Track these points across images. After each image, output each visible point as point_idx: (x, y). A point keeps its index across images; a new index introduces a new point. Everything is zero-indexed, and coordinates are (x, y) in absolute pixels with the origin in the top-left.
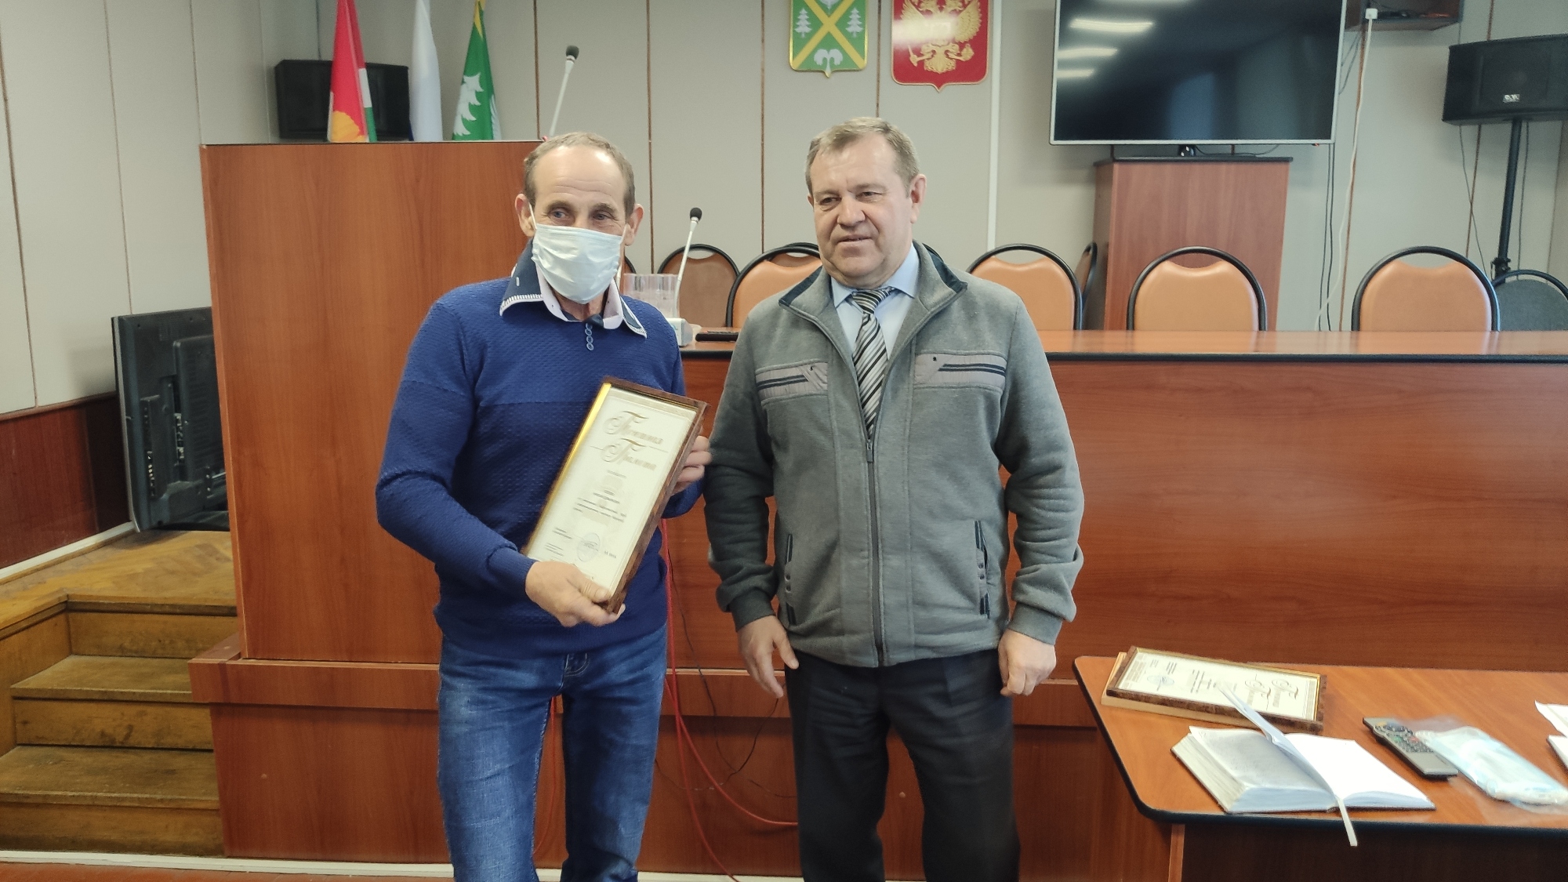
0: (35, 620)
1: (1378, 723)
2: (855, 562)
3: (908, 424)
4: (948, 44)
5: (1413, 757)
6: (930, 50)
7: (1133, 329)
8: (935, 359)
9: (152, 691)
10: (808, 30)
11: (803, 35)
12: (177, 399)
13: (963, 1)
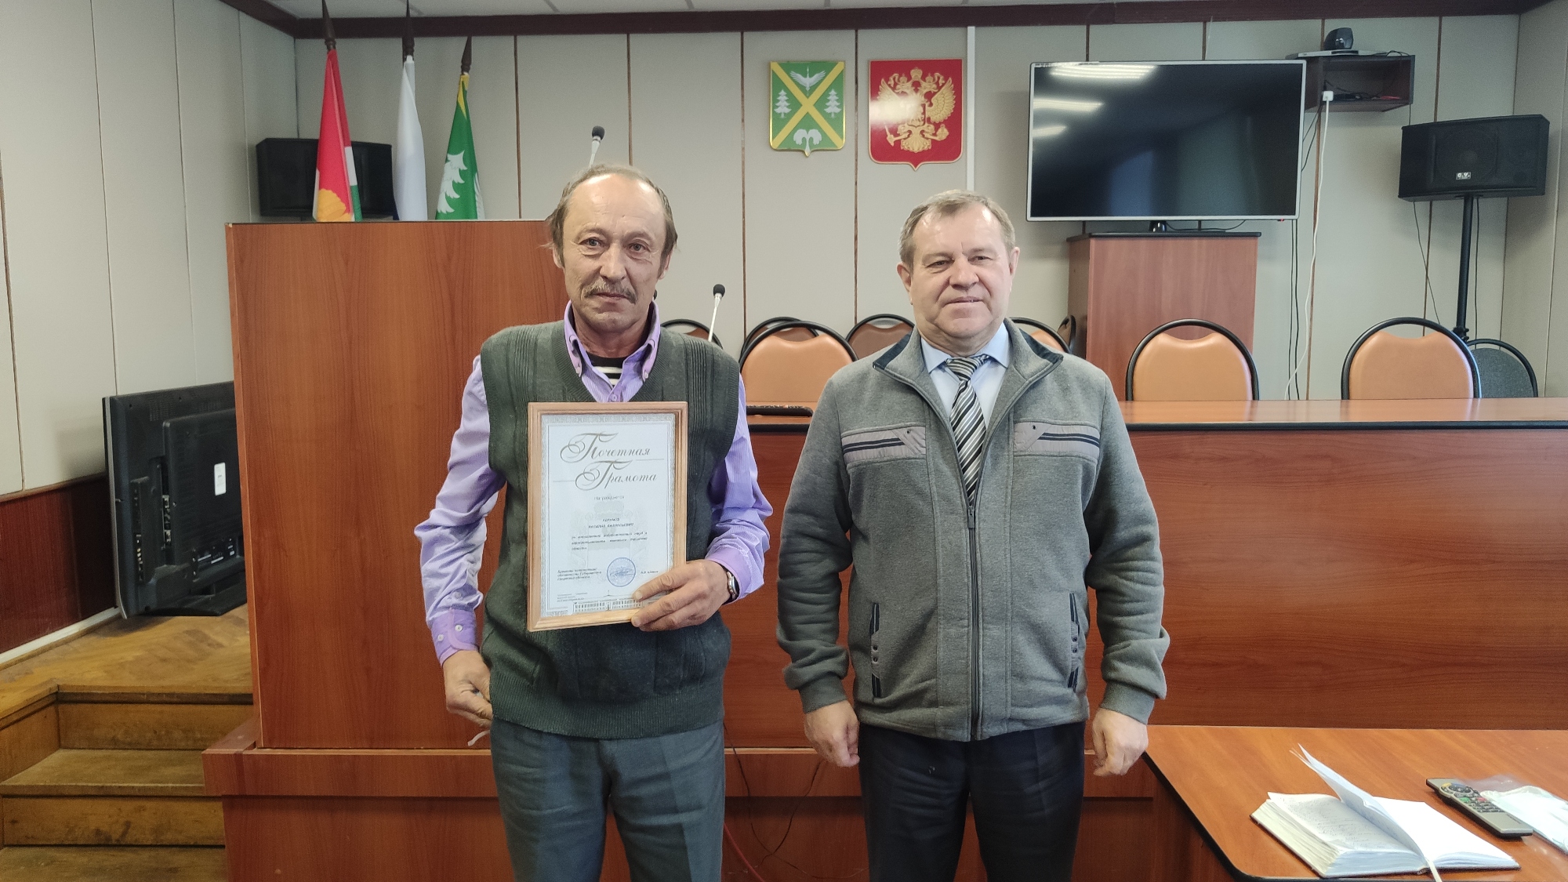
0: (26, 712)
1: (1443, 784)
2: (953, 631)
3: (1009, 491)
4: (924, 124)
5: (1486, 817)
6: (906, 130)
7: (1133, 400)
8: (1034, 428)
9: (153, 785)
10: (787, 110)
11: (783, 116)
12: (165, 479)
13: (937, 83)
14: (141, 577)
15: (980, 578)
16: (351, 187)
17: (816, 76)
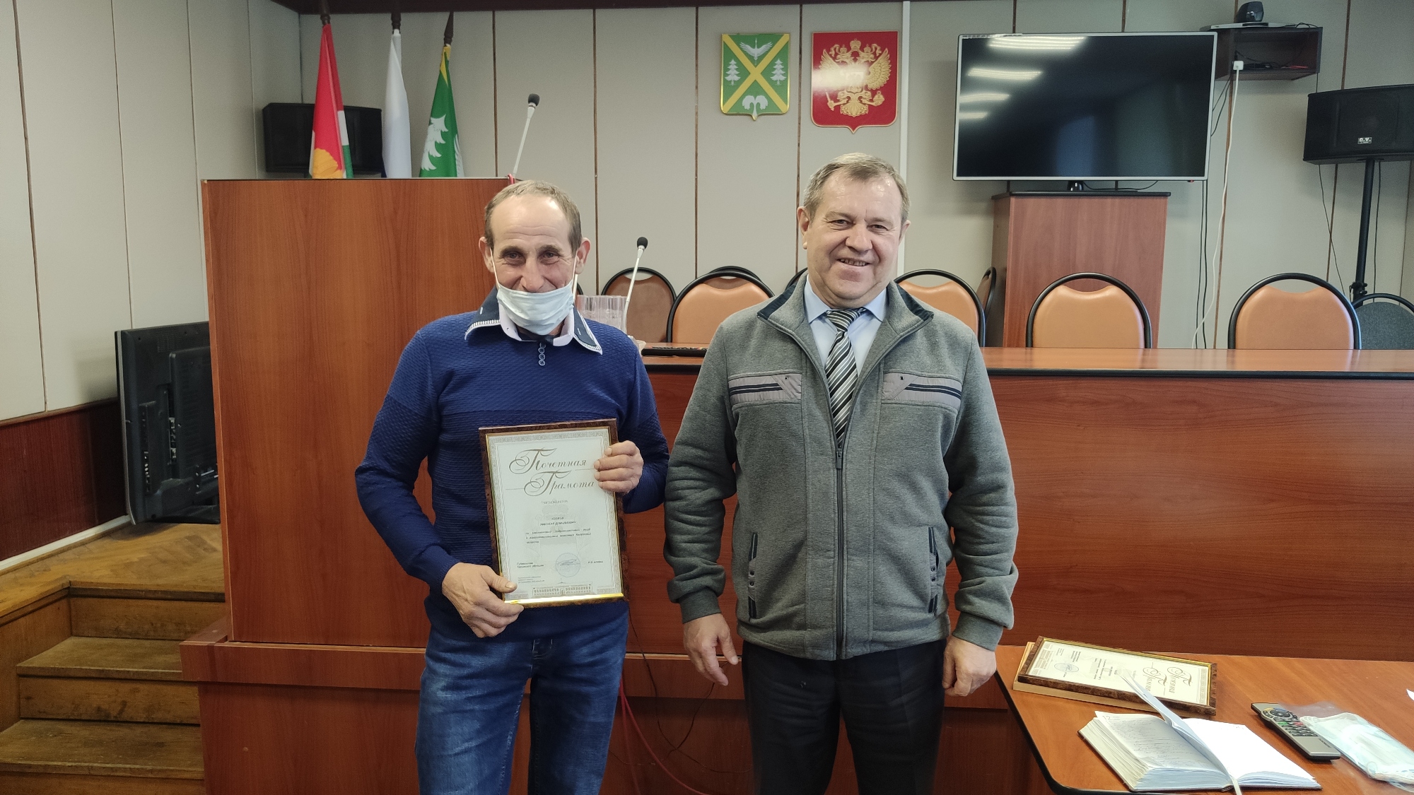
0: (39, 604)
1: (1266, 708)
2: (820, 561)
3: (875, 435)
4: (862, 91)
5: (1300, 740)
6: (845, 96)
7: (1032, 346)
8: (902, 378)
9: (146, 670)
10: (737, 78)
11: (733, 83)
12: (172, 404)
13: (875, 53)
14: (148, 490)
15: (845, 514)
16: (343, 146)
17: (764, 47)
